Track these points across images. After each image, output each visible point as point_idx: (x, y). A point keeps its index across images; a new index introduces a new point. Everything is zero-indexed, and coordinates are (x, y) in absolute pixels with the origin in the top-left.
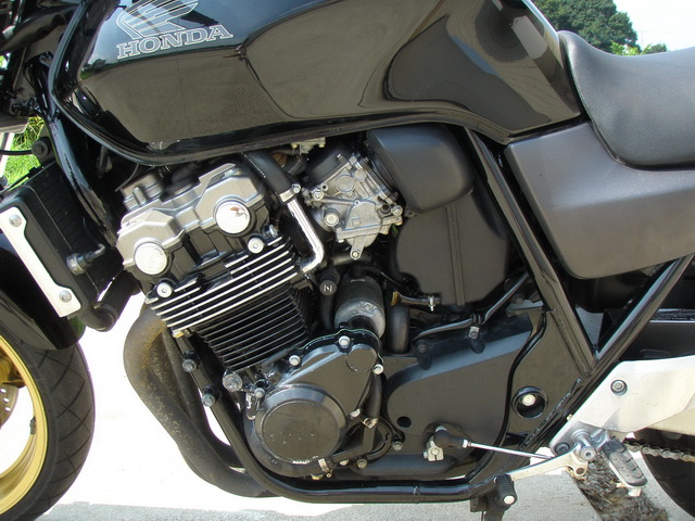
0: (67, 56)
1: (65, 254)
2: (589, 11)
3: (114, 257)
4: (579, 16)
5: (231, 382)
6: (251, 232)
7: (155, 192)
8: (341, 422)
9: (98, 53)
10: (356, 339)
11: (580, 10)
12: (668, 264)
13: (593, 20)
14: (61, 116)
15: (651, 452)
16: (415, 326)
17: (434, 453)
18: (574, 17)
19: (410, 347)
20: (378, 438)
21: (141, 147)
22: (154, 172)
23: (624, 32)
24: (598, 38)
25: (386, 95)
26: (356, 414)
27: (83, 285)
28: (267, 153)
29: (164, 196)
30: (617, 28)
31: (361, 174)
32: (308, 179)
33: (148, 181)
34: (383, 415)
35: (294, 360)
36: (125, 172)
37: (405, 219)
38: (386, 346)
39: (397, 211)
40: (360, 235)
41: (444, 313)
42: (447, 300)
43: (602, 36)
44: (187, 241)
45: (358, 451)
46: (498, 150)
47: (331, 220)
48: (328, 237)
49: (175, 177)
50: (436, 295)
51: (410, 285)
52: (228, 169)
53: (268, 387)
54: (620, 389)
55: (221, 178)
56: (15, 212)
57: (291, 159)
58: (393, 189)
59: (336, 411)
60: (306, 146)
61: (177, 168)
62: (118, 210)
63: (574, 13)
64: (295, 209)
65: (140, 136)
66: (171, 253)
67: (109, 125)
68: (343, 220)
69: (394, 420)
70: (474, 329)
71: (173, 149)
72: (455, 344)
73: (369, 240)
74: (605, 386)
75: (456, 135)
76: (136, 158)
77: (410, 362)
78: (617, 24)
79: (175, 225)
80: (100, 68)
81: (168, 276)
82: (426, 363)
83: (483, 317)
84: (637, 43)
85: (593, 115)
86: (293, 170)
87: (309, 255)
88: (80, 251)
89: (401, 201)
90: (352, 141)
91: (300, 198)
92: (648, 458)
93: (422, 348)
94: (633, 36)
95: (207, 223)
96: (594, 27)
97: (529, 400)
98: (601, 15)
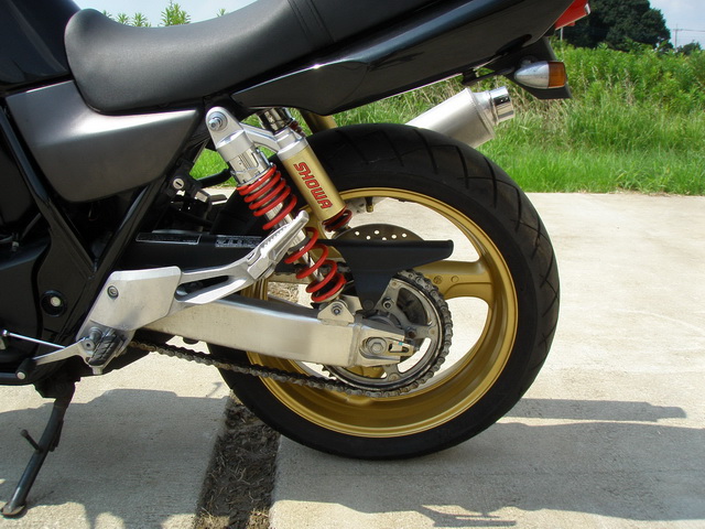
2: (622, 8)
4: (611, 12)
11: (613, 6)
12: (140, 190)
13: (626, 17)
18: (606, 13)
23: (656, 30)
30: (649, 26)
43: (634, 33)
54: (113, 295)
63: (606, 9)
70: (15, 244)
74: (104, 293)
78: (650, 21)
83: (20, 235)
84: (670, 41)
85: (76, 74)
94: (666, 34)
96: (626, 24)
97: (56, 302)
98: (633, 12)
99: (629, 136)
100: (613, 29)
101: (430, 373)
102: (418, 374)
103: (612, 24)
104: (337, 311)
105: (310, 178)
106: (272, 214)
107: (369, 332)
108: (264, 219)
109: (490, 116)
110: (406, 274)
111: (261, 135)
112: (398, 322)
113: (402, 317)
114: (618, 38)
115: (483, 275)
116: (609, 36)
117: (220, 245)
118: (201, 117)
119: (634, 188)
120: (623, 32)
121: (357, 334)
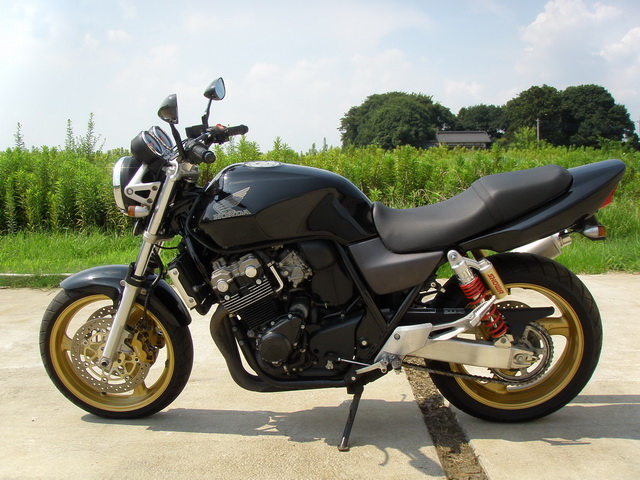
0: (194, 213)
1: (192, 286)
2: (590, 105)
3: (209, 287)
4: (580, 109)
5: (250, 334)
6: (257, 277)
7: (224, 263)
8: (290, 348)
9: (206, 215)
10: (294, 315)
11: (581, 104)
12: (412, 288)
13: (594, 113)
14: (190, 236)
15: (432, 371)
16: (320, 315)
17: (330, 365)
18: (576, 110)
19: (319, 321)
20: (307, 360)
21: (220, 248)
22: (223, 256)
23: (622, 122)
24: (599, 128)
25: (309, 228)
26: (296, 344)
27: (197, 296)
28: (264, 250)
29: (227, 265)
30: (616, 120)
31: (296, 257)
32: (278, 259)
33: (221, 259)
34: (308, 348)
35: (273, 323)
36: (213, 256)
37: (314, 274)
38: (308, 321)
39: (309, 270)
40: (297, 278)
41: (332, 309)
42: (332, 304)
43: (602, 127)
44: (235, 280)
45: (299, 363)
46: (346, 248)
47: (286, 273)
48: (285, 279)
49: (231, 258)
50: (328, 302)
51: (318, 299)
52: (250, 256)
53: (264, 334)
54: (397, 338)
55: (247, 258)
56: (175, 269)
57: (272, 252)
58: (307, 262)
59: (288, 343)
60: (277, 248)
61: (231, 255)
62: (210, 271)
63: (575, 107)
64: (273, 269)
65: (219, 244)
66: (230, 284)
67: (208, 239)
68: (290, 274)
69: (312, 350)
70: (343, 315)
71: (230, 249)
72: (336, 321)
73: (300, 281)
74: (392, 337)
75: (331, 244)
76: (217, 251)
77: (318, 327)
78: (615, 115)
79: (231, 275)
80: (207, 221)
81: (228, 293)
82: (324, 328)
83: (346, 311)
84: (635, 132)
86: (273, 255)
87: (279, 286)
88: (196, 284)
89: (310, 266)
90: (293, 246)
91: (275, 266)
92: (431, 375)
93: (323, 323)
94: (631, 126)
95: (242, 274)
96: (595, 119)
97: (364, 343)
98: (600, 108)
99: (612, 226)
100: (583, 124)
101: (543, 372)
102: (537, 373)
103: (582, 119)
104: (504, 341)
105: (494, 281)
106: (475, 298)
107: (518, 351)
108: (472, 300)
109: (559, 244)
110: (532, 323)
111: (473, 262)
112: (528, 347)
113: (529, 344)
114: (588, 131)
115: (565, 323)
116: (580, 130)
117: (446, 313)
118: (445, 255)
119: (621, 269)
120: (593, 126)
121: (512, 352)
